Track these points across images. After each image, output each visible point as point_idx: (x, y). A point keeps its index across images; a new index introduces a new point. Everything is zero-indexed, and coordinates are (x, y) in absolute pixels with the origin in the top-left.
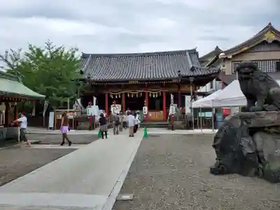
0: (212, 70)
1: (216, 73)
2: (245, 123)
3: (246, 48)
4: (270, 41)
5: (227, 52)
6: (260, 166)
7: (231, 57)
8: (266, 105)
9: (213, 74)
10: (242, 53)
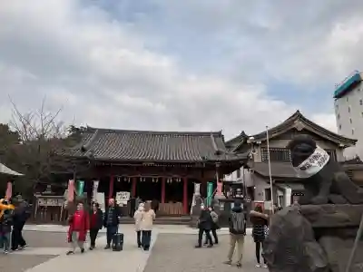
1: (244, 160)
4: (300, 129)
7: (260, 143)
9: (241, 160)
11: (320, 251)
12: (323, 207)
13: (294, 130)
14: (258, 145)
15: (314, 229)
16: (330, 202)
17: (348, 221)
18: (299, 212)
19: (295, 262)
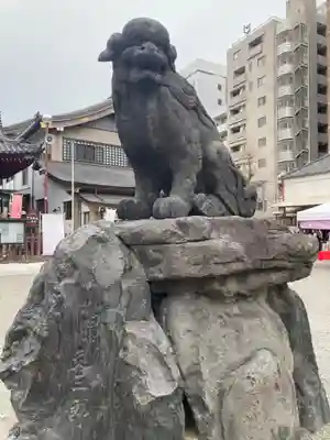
0: (27, 147)
2: (137, 264)
7: (62, 129)
11: (164, 345)
12: (181, 225)
14: (58, 133)
17: (238, 260)
18: (116, 240)
19: (94, 384)
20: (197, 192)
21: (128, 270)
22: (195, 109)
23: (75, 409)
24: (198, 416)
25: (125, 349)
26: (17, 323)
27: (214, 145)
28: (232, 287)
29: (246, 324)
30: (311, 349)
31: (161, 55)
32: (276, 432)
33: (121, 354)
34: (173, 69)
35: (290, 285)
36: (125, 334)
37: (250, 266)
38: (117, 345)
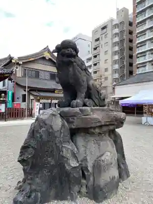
1: (8, 73)
2: (66, 123)
3: (33, 59)
4: (47, 58)
5: (20, 59)
6: (84, 181)
8: (87, 99)
9: (6, 74)
10: (30, 62)
11: (75, 150)
12: (80, 109)
13: (44, 58)
14: (20, 65)
15: (71, 129)
16: (85, 105)
18: (59, 115)
19: (52, 163)
20: (85, 98)
21: (63, 125)
22: (85, 70)
23: (45, 172)
24: (86, 174)
25: (63, 151)
26: (25, 144)
27: (91, 82)
28: (97, 130)
29: (101, 143)
30: (123, 152)
31: (74, 53)
32: (111, 177)
33: (61, 153)
34: (77, 56)
35: (116, 130)
36: (62, 146)
37: (103, 124)
38: (59, 150)
